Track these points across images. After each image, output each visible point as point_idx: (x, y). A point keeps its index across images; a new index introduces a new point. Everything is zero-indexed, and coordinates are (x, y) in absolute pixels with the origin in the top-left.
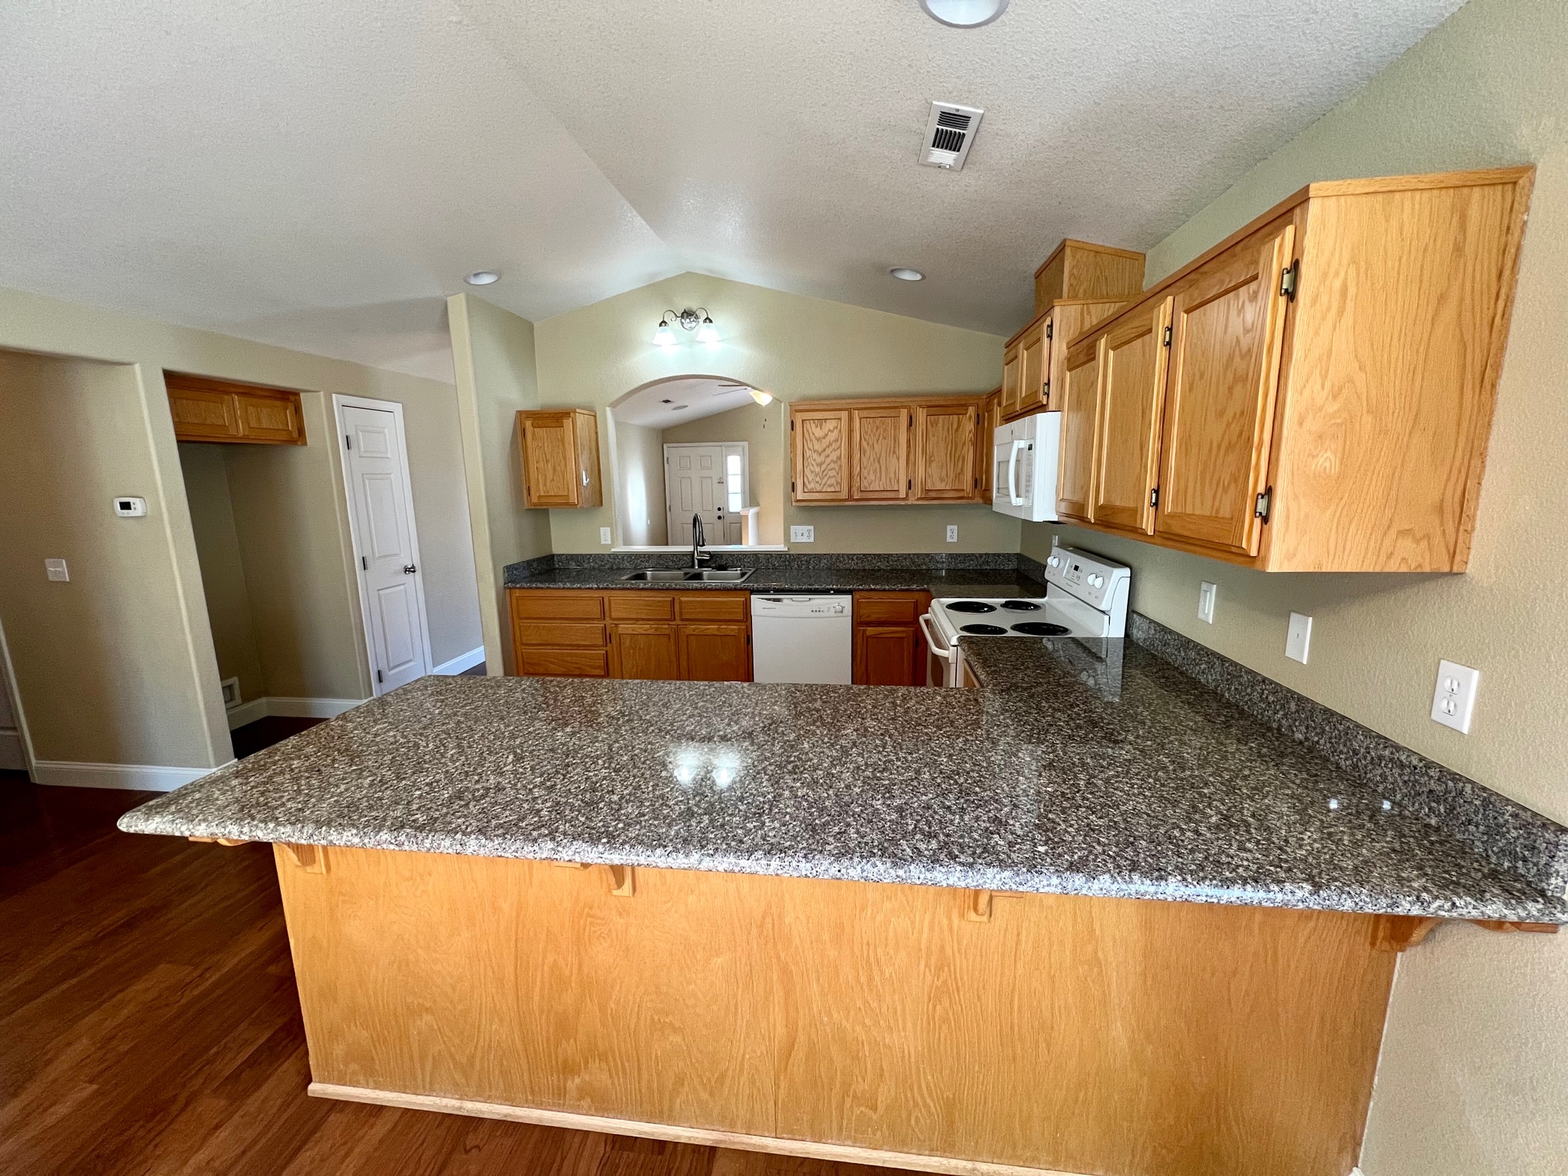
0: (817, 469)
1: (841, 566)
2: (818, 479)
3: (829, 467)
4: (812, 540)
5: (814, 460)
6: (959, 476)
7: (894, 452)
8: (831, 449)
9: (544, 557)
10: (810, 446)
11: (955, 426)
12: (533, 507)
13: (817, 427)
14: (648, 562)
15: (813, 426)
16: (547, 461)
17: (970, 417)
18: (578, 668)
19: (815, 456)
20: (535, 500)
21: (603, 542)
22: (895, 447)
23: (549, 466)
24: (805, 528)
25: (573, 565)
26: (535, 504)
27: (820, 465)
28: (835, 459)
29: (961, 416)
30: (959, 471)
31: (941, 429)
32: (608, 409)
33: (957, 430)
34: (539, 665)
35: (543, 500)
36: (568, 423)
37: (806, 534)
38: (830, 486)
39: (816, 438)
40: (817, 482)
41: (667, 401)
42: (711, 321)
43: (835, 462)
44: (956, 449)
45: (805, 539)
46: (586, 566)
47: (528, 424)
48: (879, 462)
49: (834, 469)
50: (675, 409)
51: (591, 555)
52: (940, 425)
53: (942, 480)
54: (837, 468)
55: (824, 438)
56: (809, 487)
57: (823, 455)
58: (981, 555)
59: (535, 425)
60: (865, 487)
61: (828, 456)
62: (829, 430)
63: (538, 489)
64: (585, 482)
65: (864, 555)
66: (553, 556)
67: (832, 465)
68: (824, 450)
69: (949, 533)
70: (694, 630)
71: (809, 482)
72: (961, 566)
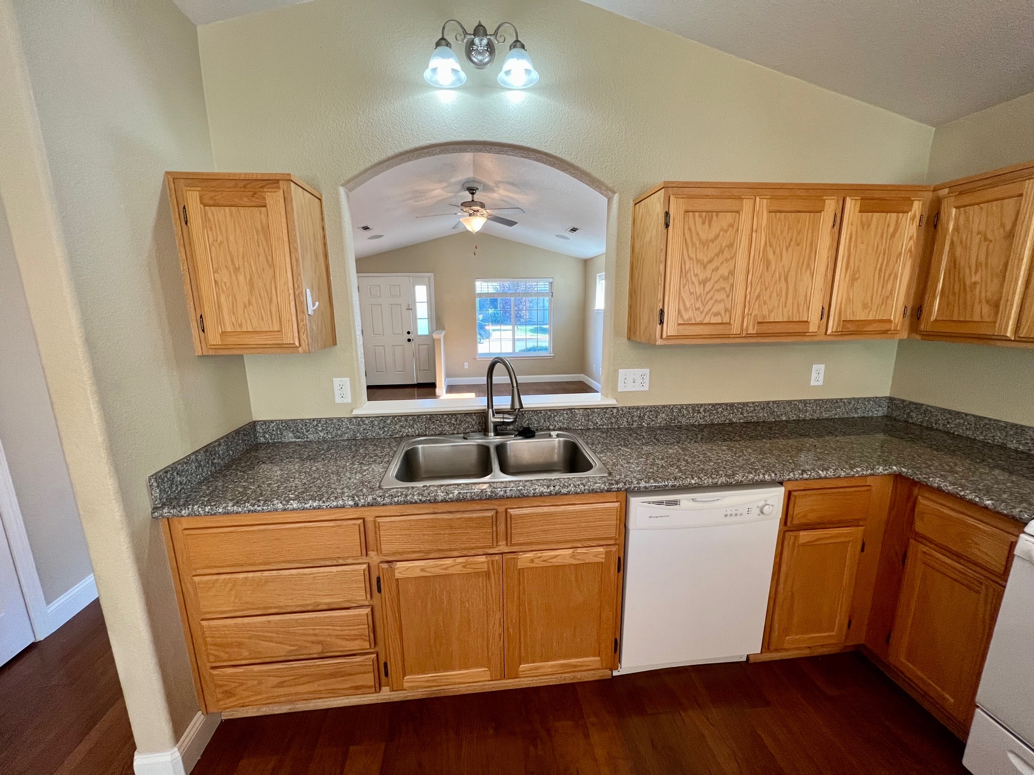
0: (699, 290)
1: (684, 421)
2: (699, 305)
3: (717, 287)
4: (646, 388)
5: (696, 275)
6: (886, 299)
7: (808, 265)
8: (721, 259)
9: (237, 432)
10: (693, 255)
11: (891, 230)
12: (211, 353)
13: (703, 223)
14: (412, 426)
15: (699, 221)
16: (237, 270)
17: (915, 216)
18: (319, 642)
19: (698, 269)
20: (214, 337)
21: (338, 400)
22: (810, 258)
23: (241, 278)
24: (638, 372)
25: (289, 437)
26: (216, 348)
27: (704, 282)
28: (726, 274)
29: (901, 215)
30: (888, 293)
31: (873, 234)
32: (342, 190)
33: (893, 235)
34: (240, 645)
35: (231, 340)
36: (274, 199)
37: (639, 380)
38: (716, 314)
39: (701, 241)
40: (697, 309)
41: (366, 228)
42: (523, 47)
43: (725, 279)
44: (888, 263)
45: (637, 388)
46: (311, 437)
47: (193, 198)
48: (786, 280)
49: (724, 289)
50: (371, 238)
51: (319, 420)
52: (873, 226)
53: (865, 306)
54: (728, 289)
55: (713, 241)
56: (686, 317)
57: (711, 267)
58: (850, 400)
59: (206, 201)
60: (764, 317)
61: (717, 269)
62: (722, 230)
63: (220, 321)
64: (311, 310)
65: (713, 405)
66: (254, 424)
67: (722, 284)
68: (711, 261)
69: (814, 375)
70: (532, 561)
71: (686, 309)
72: (825, 415)
